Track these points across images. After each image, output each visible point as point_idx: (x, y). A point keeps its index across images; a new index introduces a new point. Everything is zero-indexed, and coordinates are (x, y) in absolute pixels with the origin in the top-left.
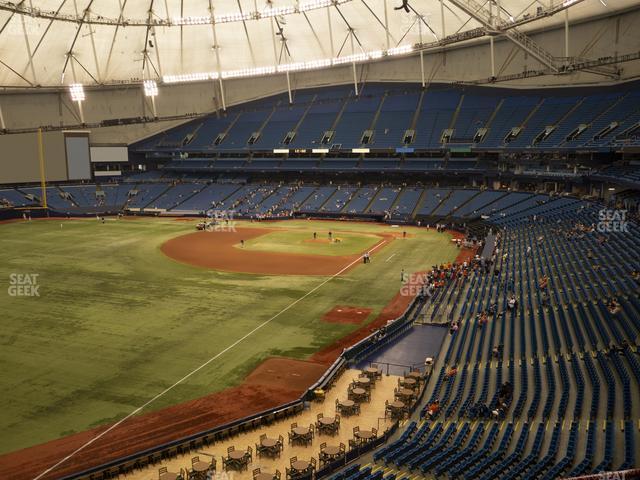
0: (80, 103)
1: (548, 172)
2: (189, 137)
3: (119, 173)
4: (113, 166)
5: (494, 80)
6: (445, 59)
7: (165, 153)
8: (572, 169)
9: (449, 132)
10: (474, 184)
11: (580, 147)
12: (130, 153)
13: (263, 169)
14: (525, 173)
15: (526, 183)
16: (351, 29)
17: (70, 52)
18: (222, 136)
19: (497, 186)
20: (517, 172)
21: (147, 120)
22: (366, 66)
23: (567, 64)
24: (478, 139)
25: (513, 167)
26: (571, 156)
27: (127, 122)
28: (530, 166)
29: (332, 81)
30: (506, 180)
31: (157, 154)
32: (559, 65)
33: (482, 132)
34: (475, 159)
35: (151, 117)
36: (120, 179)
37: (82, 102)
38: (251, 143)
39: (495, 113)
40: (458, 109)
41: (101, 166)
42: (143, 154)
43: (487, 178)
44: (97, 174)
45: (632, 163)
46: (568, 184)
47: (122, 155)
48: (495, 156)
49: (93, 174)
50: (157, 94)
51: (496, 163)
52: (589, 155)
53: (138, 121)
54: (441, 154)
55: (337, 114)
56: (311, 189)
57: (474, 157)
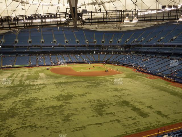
1: (114, 50)
5: (97, 28)
8: (120, 49)
13: (37, 51)
15: (109, 52)
19: (101, 53)
26: (121, 46)
30: (104, 52)
34: (94, 47)
38: (30, 43)
45: (135, 47)
46: (120, 52)
48: (100, 47)
52: (125, 46)
55: (52, 34)
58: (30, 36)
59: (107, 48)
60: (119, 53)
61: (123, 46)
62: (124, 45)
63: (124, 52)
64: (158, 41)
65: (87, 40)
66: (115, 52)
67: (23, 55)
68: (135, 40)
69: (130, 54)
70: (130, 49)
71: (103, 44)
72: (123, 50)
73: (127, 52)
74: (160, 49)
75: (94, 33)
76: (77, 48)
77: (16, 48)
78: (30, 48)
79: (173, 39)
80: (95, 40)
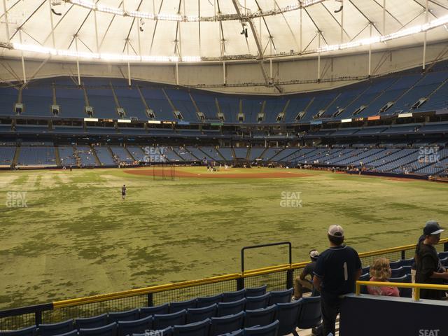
1: (269, 136)
5: (225, 85)
8: (285, 135)
11: (296, 122)
14: (255, 137)
19: (238, 145)
26: (288, 127)
30: (245, 142)
34: (219, 131)
45: (321, 130)
46: (283, 142)
58: (55, 98)
59: (252, 133)
60: (280, 144)
61: (293, 127)
62: (295, 125)
63: (293, 143)
64: (382, 112)
65: (201, 114)
66: (272, 143)
67: (36, 143)
68: (321, 113)
69: (310, 145)
70: (308, 133)
71: (241, 122)
72: (292, 137)
73: (303, 141)
74: (387, 128)
75: (216, 99)
76: (177, 132)
77: (17, 125)
78: (54, 127)
79: (419, 103)
80: (220, 115)
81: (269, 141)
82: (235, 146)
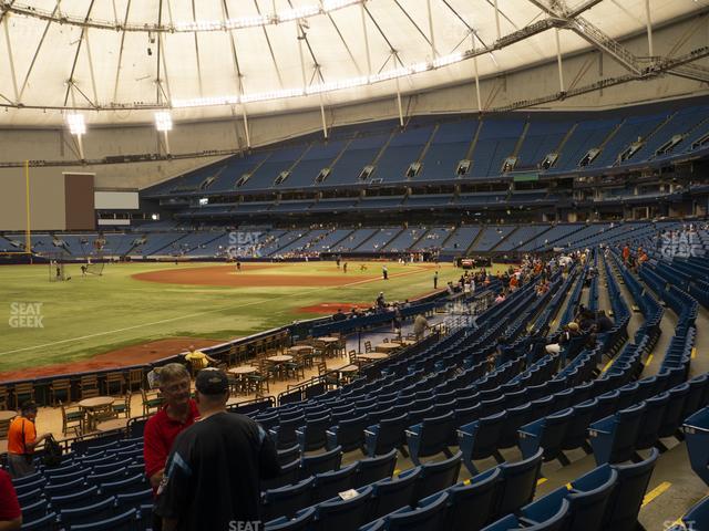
0: (79, 137)
1: (636, 195)
2: (210, 180)
3: (127, 222)
4: (121, 214)
5: (563, 96)
6: (505, 84)
7: (181, 198)
8: (667, 188)
9: (512, 161)
10: (545, 219)
11: (676, 158)
12: (141, 199)
13: (291, 211)
14: (607, 199)
15: (609, 212)
16: (394, 51)
17: (71, 80)
18: (246, 178)
19: (573, 218)
20: (596, 199)
21: (159, 158)
22: (413, 96)
23: (652, 64)
24: (547, 166)
25: (591, 194)
27: (135, 159)
28: (614, 192)
29: (376, 115)
30: (583, 211)
31: (172, 200)
32: (642, 66)
33: (552, 158)
35: (163, 154)
36: (127, 229)
37: (82, 136)
38: (278, 183)
39: (566, 138)
40: (523, 137)
41: (108, 214)
42: (156, 201)
43: (560, 210)
44: (102, 222)
47: (131, 202)
48: (568, 183)
49: (97, 222)
50: (170, 128)
51: (570, 191)
52: (688, 166)
53: (148, 158)
54: (502, 186)
55: (380, 149)
56: (346, 232)
57: (542, 188)
58: (298, 161)
61: (673, 168)
62: (676, 162)
71: (581, 169)
76: (460, 198)
81: (633, 205)
82: (565, 220)
